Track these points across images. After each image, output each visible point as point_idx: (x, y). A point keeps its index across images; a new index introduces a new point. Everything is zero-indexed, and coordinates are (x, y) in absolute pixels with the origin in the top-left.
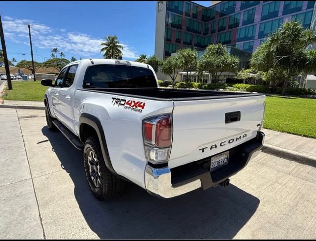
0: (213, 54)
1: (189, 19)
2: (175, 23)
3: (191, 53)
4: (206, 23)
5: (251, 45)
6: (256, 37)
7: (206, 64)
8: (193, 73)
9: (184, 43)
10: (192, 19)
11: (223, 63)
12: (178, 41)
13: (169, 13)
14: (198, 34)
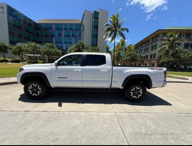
0: (50, 47)
1: (26, 26)
2: (16, 25)
3: (36, 45)
4: (37, 30)
5: (62, 45)
6: (64, 43)
7: (47, 52)
8: (39, 55)
9: (24, 38)
10: (28, 26)
11: (56, 52)
12: (20, 36)
13: (10, 17)
14: (33, 35)
